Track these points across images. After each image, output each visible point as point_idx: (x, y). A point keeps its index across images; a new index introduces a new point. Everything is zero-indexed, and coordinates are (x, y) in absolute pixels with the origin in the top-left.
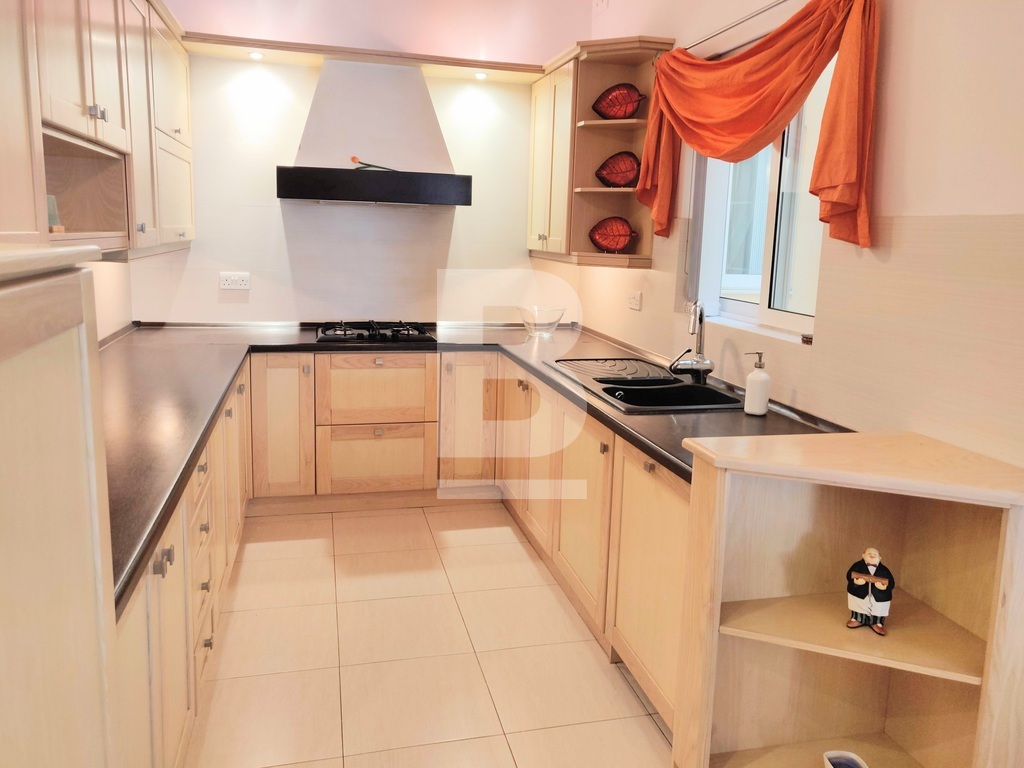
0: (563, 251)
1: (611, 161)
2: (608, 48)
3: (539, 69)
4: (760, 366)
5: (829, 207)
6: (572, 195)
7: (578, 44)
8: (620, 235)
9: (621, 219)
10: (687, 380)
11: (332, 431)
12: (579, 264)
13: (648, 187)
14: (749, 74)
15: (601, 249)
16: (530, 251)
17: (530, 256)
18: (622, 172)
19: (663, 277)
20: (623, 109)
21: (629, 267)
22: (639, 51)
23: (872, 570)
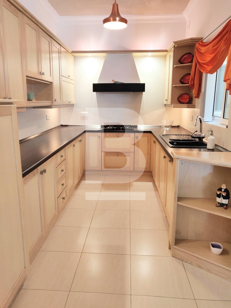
0: (170, 104)
1: (184, 76)
2: (182, 42)
3: (166, 51)
4: (212, 135)
5: (228, 85)
6: (173, 87)
7: (174, 42)
8: (187, 99)
9: (187, 94)
10: (197, 140)
11: (106, 154)
12: (174, 107)
13: (192, 84)
14: (213, 47)
15: (181, 103)
16: (165, 104)
17: (165, 106)
18: (187, 80)
19: (197, 110)
20: (188, 60)
21: (188, 108)
22: (192, 42)
23: (223, 190)
